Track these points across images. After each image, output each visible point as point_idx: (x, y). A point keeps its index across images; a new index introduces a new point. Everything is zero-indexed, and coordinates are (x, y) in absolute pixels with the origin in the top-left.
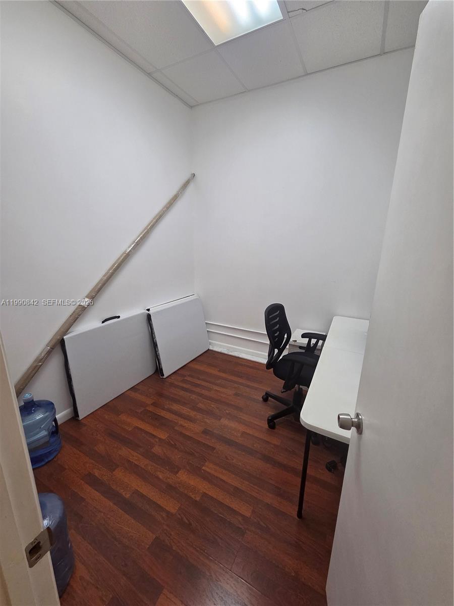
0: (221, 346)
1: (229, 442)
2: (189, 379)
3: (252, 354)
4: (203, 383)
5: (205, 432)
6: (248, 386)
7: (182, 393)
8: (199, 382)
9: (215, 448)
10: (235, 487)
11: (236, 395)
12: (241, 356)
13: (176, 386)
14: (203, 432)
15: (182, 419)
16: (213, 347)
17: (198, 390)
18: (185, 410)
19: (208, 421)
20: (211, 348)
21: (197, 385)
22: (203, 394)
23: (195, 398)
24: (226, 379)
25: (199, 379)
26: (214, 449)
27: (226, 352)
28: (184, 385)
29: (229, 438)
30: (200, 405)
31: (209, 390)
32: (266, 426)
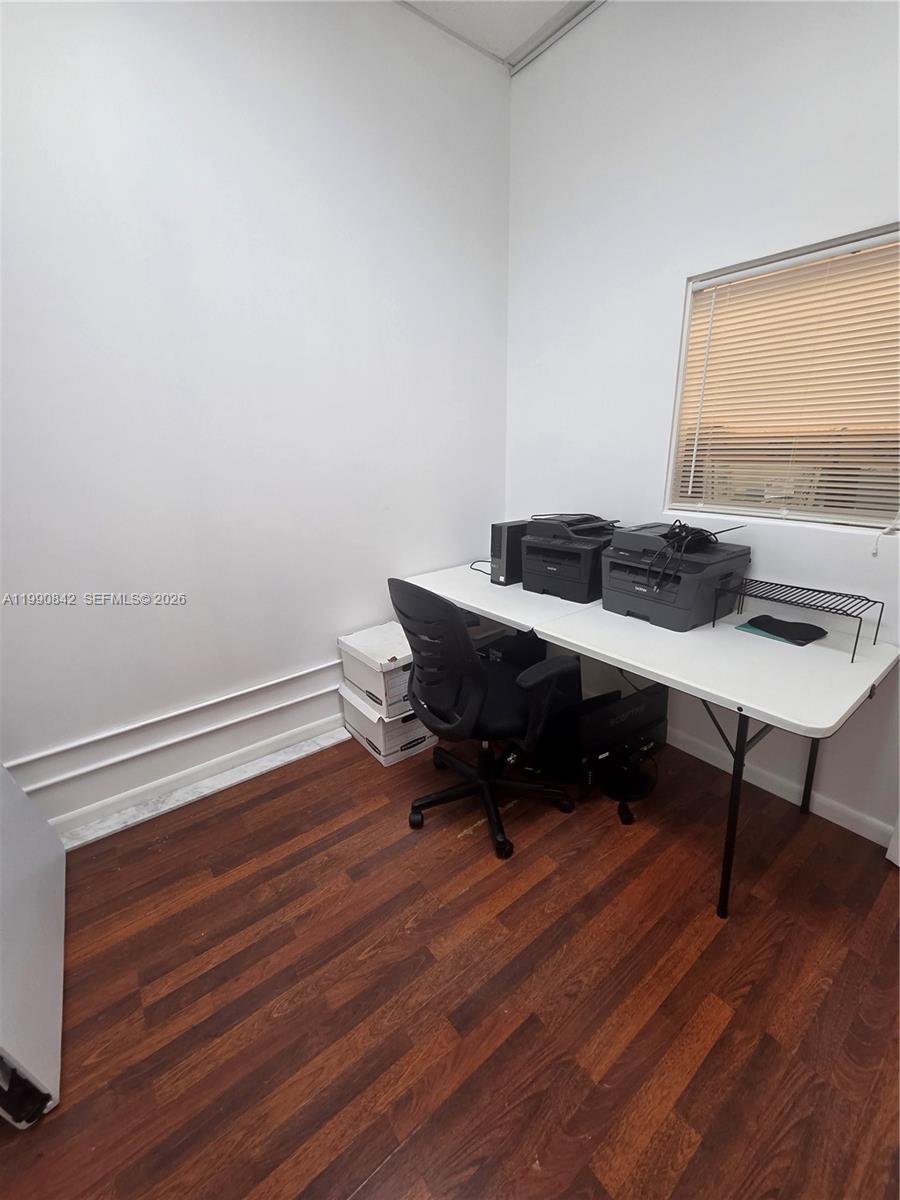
0: (102, 815)
1: (521, 968)
2: (163, 988)
3: (231, 766)
4: (236, 944)
5: (464, 1020)
6: (345, 833)
7: (224, 1047)
8: (216, 957)
9: (532, 1015)
10: (659, 1009)
11: (356, 874)
12: (207, 791)
13: (162, 1061)
14: (459, 1030)
15: (369, 1093)
16: (72, 837)
17: (252, 978)
18: (331, 1064)
19: (422, 997)
20: (71, 844)
21: (230, 969)
22: (290, 967)
23: (291, 1001)
24: (270, 873)
25: (199, 951)
26: (533, 1019)
27: (146, 815)
28: (185, 1022)
29: (507, 962)
30: (339, 995)
31: (285, 936)
32: (499, 863)
